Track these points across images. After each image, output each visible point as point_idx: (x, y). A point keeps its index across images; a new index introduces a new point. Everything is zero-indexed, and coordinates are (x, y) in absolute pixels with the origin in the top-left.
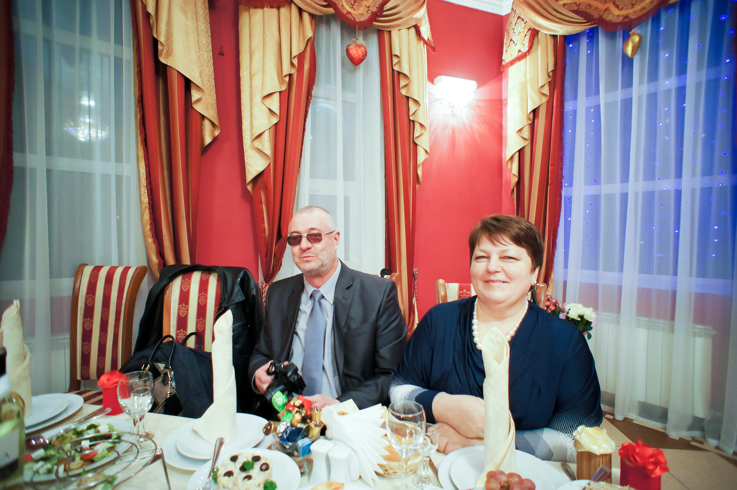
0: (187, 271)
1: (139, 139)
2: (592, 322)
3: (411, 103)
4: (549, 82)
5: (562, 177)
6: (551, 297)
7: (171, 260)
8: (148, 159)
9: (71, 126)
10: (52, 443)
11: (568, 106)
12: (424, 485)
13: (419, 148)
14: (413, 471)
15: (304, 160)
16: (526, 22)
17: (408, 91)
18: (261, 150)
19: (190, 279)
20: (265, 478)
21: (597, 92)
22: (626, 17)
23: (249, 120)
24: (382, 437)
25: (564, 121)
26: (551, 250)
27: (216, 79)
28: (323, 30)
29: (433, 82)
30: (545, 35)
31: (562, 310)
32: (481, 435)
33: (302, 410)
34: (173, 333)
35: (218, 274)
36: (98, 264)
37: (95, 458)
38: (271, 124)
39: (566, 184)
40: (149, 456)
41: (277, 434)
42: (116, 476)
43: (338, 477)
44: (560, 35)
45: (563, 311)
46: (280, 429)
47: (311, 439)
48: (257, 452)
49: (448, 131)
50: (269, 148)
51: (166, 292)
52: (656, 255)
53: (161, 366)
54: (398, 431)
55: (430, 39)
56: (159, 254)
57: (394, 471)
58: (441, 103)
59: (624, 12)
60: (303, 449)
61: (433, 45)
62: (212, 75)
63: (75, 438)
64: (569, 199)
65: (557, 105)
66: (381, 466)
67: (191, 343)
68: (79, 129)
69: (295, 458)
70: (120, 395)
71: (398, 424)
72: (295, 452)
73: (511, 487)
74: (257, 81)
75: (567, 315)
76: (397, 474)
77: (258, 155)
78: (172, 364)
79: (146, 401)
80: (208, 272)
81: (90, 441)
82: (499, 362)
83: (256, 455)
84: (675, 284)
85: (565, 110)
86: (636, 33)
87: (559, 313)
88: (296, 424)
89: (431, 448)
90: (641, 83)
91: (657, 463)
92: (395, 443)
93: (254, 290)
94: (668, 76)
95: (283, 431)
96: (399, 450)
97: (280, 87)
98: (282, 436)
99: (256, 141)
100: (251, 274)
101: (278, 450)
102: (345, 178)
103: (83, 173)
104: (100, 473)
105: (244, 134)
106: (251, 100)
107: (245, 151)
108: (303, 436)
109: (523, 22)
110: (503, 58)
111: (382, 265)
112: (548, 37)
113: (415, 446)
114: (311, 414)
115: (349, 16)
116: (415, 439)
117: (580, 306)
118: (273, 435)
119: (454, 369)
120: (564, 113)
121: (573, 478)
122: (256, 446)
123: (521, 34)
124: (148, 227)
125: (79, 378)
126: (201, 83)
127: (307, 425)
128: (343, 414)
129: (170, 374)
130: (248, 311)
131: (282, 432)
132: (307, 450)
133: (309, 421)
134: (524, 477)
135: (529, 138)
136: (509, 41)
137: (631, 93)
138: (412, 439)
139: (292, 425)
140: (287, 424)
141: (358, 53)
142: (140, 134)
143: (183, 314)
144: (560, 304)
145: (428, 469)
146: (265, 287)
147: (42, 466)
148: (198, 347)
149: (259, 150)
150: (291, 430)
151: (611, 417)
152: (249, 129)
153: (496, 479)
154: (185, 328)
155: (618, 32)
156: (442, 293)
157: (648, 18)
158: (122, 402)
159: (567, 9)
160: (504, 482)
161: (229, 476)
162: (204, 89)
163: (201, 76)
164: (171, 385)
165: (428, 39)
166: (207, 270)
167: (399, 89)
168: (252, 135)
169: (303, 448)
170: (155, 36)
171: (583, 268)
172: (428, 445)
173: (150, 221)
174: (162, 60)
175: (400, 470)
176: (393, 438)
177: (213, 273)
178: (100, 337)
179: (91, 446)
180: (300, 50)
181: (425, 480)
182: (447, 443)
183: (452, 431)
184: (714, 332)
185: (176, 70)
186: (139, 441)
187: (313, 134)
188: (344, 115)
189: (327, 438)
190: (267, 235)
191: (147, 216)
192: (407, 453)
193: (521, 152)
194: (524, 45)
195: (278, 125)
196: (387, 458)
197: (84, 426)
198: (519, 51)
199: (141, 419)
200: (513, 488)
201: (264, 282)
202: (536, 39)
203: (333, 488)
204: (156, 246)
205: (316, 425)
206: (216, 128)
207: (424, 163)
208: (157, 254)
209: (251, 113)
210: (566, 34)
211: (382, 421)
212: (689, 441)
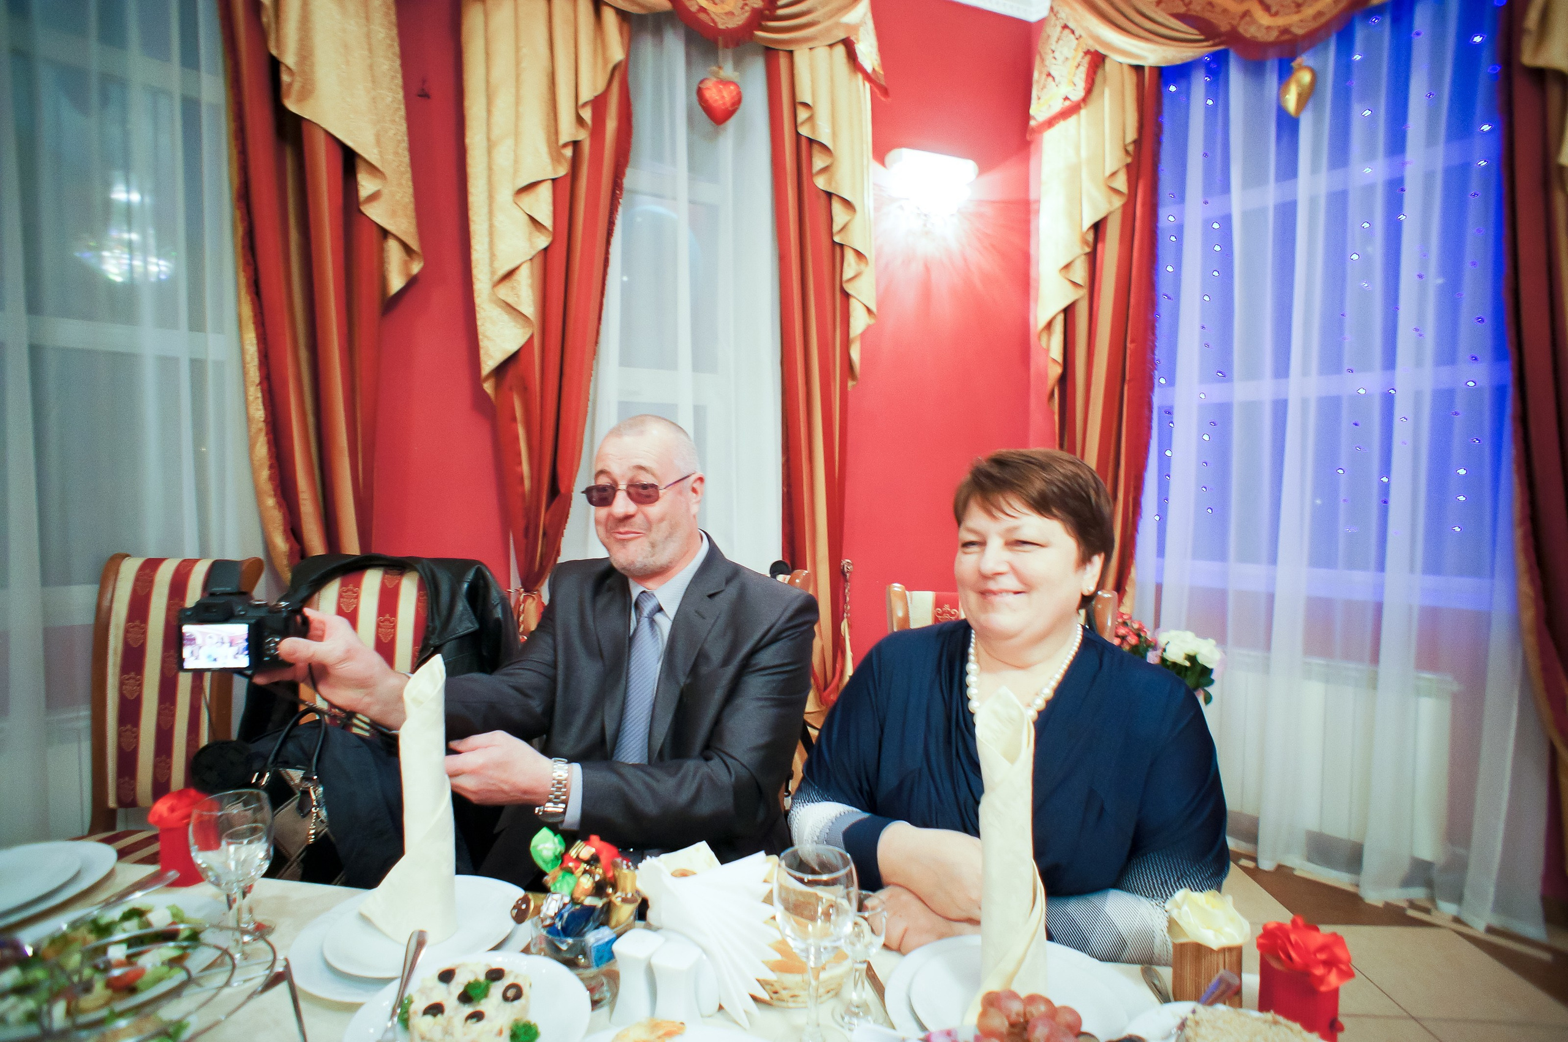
0: (353, 569)
1: (243, 281)
2: (1212, 669)
3: (837, 207)
4: (1127, 165)
5: (1153, 365)
6: (1130, 618)
7: (316, 546)
8: (263, 325)
9: (90, 248)
10: (40, 952)
11: (1167, 217)
12: (855, 1021)
13: (853, 302)
14: (832, 993)
16: (1080, 36)
17: (829, 181)
18: (514, 306)
19: (358, 585)
20: (513, 1017)
21: (1226, 188)
22: (1285, 31)
23: (486, 240)
24: (766, 923)
25: (1157, 249)
26: (1131, 518)
27: (412, 150)
28: (647, 46)
29: (883, 163)
30: (1118, 66)
31: (1153, 644)
32: (975, 914)
33: (596, 868)
35: (420, 574)
36: (153, 555)
37: (139, 983)
38: (534, 251)
39: (1162, 381)
40: (260, 975)
41: (542, 921)
42: (185, 1021)
43: (671, 1009)
44: (1151, 68)
45: (1155, 647)
46: (548, 909)
47: (616, 930)
48: (497, 960)
49: (916, 268)
50: (531, 303)
52: (1343, 528)
53: (296, 775)
54: (798, 909)
55: (876, 68)
56: (290, 533)
57: (792, 993)
58: (901, 207)
59: (1281, 21)
60: (598, 951)
61: (883, 82)
62: (404, 141)
63: (92, 941)
64: (1168, 412)
65: (1143, 213)
66: (763, 983)
68: (106, 254)
69: (581, 971)
70: (196, 843)
71: (801, 893)
72: (580, 957)
73: (1031, 1024)
74: (503, 156)
75: (1162, 654)
76: (799, 999)
77: (506, 317)
78: (318, 769)
79: (257, 853)
80: (399, 570)
81: (129, 946)
82: (1012, 759)
83: (495, 966)
84: (1380, 588)
85: (1159, 226)
86: (1304, 64)
87: (1147, 651)
88: (582, 898)
89: (871, 943)
90: (1315, 169)
91: (1331, 963)
92: (793, 936)
93: (499, 609)
94: (1370, 156)
95: (555, 914)
96: (802, 951)
97: (555, 170)
98: (552, 925)
99: (501, 286)
100: (493, 574)
101: (545, 955)
102: (697, 367)
103: (115, 354)
104: (147, 1016)
105: (475, 271)
106: (491, 197)
107: (477, 308)
108: (598, 924)
109: (1072, 36)
110: (1032, 112)
111: (775, 553)
112: (1126, 70)
113: (835, 941)
114: (614, 876)
115: (702, 16)
117: (1190, 635)
118: (532, 923)
119: (925, 770)
120: (1157, 229)
121: (1164, 998)
122: (496, 948)
123: (1070, 62)
124: (265, 473)
125: (112, 803)
126: (378, 157)
127: (605, 900)
128: (684, 874)
129: (315, 792)
130: (485, 654)
131: (553, 915)
132: (607, 954)
133: (610, 890)
134: (1057, 1003)
135: (1085, 283)
136: (1044, 76)
137: (1295, 192)
139: (574, 901)
140: (562, 899)
141: (723, 97)
144: (1148, 633)
145: (863, 987)
146: (524, 601)
147: (14, 1007)
149: (509, 305)
150: (571, 910)
151: (1250, 864)
152: (487, 260)
153: (1000, 1009)
155: (1269, 63)
156: (900, 613)
157: (1328, 35)
158: (201, 858)
159: (1164, 10)
160: (1018, 1015)
161: (435, 1015)
162: (387, 172)
163: (378, 142)
164: (318, 817)
165: (873, 70)
166: (396, 566)
167: (811, 175)
168: (493, 273)
169: (599, 949)
170: (274, 52)
171: (1195, 557)
172: (864, 936)
173: (268, 459)
174: (291, 105)
175: (805, 990)
176: (787, 927)
177: (409, 571)
178: (160, 714)
179: (129, 957)
180: (596, 89)
181: (857, 1010)
182: (906, 931)
183: (916, 905)
184: (1455, 687)
185: (322, 128)
186: (241, 942)
187: (626, 269)
188: (693, 230)
189: (649, 927)
190: (528, 490)
191: (262, 450)
192: (818, 952)
193: (1068, 312)
194: (1076, 86)
195: (549, 251)
196: (776, 967)
197: (116, 914)
198: (1066, 98)
199: (244, 895)
200: (1035, 1027)
201: (522, 590)
202: (1100, 73)
203: (661, 1032)
204: (284, 514)
205: (625, 900)
206: (414, 256)
207: (863, 335)
208: (285, 531)
209: (491, 226)
210: (1163, 65)
211: (767, 888)
212: (1403, 909)
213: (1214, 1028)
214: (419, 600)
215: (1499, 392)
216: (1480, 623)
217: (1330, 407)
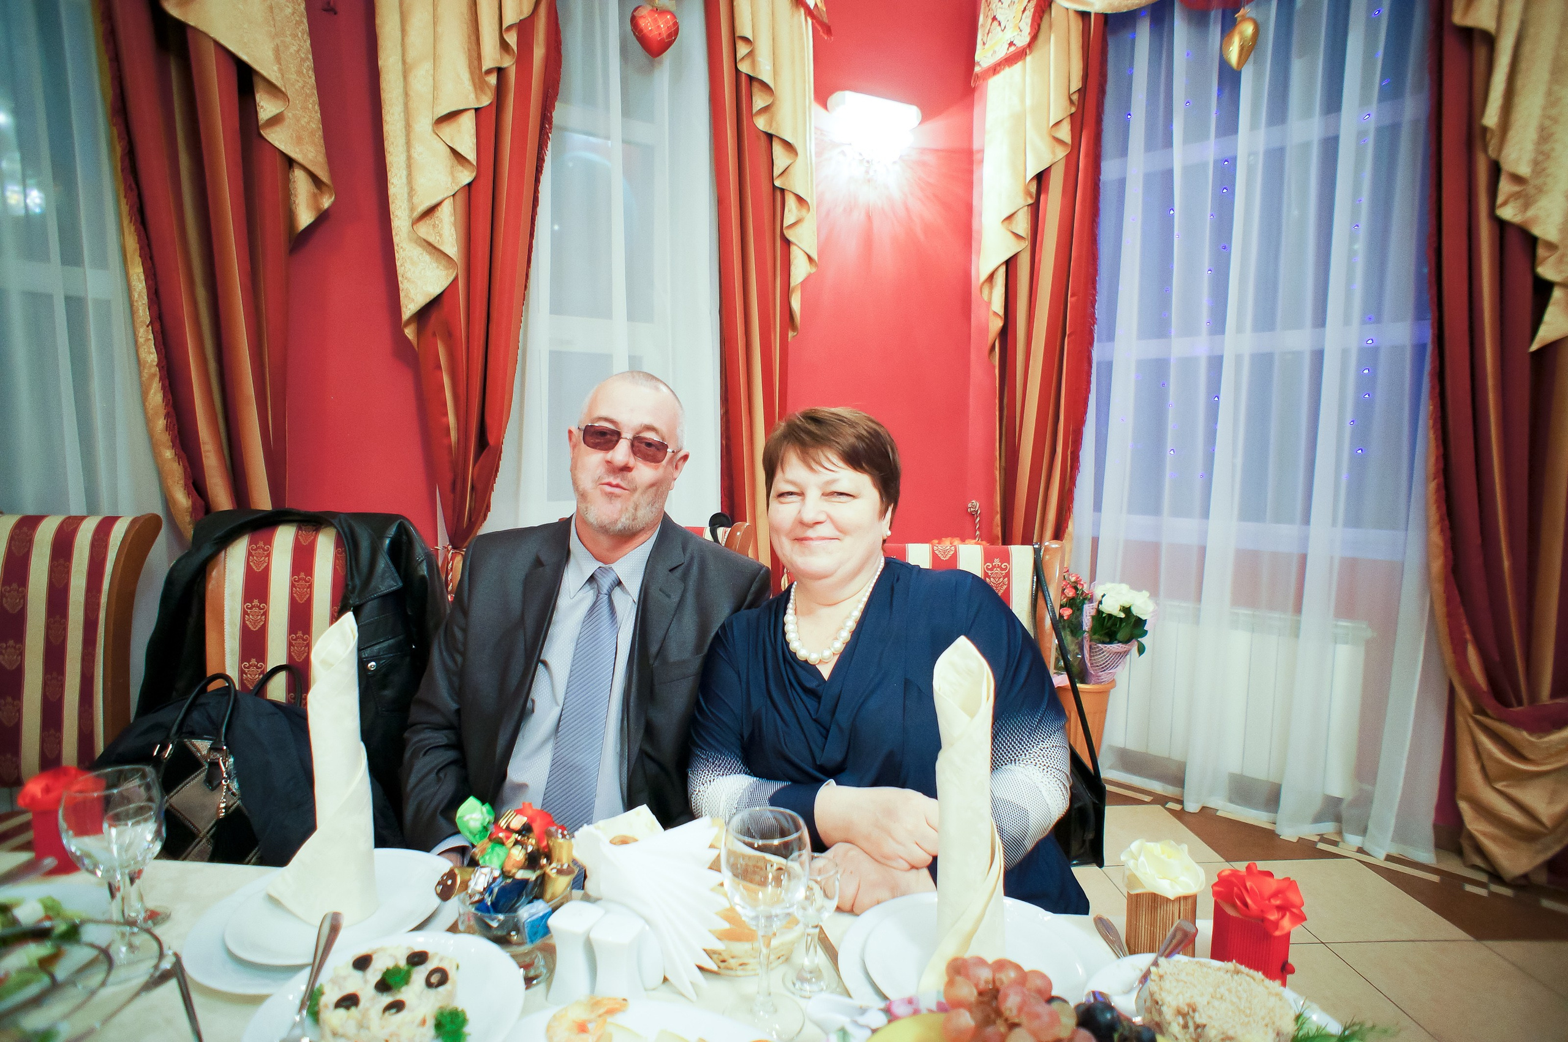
0: (263, 525)
1: (125, 209)
2: (1146, 620)
3: (778, 149)
4: (1071, 115)
5: (1093, 319)
6: (1068, 571)
7: (222, 499)
8: (151, 258)
11: (1109, 170)
12: (807, 987)
13: (794, 250)
14: (783, 959)
15: (538, 270)
17: (770, 122)
18: (436, 245)
19: (269, 542)
20: (438, 1005)
21: (1169, 143)
23: (404, 173)
24: (712, 890)
25: (1099, 201)
26: (1068, 474)
27: (318, 70)
29: (825, 105)
30: (1065, 11)
31: (1089, 597)
33: (528, 838)
34: (232, 670)
35: (338, 531)
36: (31, 511)
38: (457, 186)
39: (1101, 336)
41: (470, 897)
43: (612, 985)
44: (1096, 14)
45: (1091, 600)
46: (476, 884)
47: (550, 903)
48: (420, 942)
49: (858, 216)
50: (455, 242)
51: (210, 574)
53: (203, 746)
55: (819, 5)
56: (192, 487)
57: (741, 961)
58: (843, 153)
60: (532, 926)
61: (826, 20)
62: (308, 58)
64: (1108, 367)
65: (1086, 168)
66: (710, 953)
67: (278, 689)
69: (513, 948)
70: (68, 828)
72: (513, 933)
73: (1002, 992)
74: (420, 82)
75: (1099, 606)
76: (747, 967)
77: (427, 258)
78: (228, 739)
80: (314, 526)
82: (972, 715)
83: (418, 949)
84: (1305, 540)
85: (1102, 178)
86: (1248, 16)
87: (1083, 604)
88: (514, 871)
89: (823, 907)
90: (1254, 126)
91: (1283, 909)
92: (742, 903)
93: (424, 566)
94: (1307, 113)
95: (484, 889)
97: (477, 97)
98: (481, 901)
99: (421, 223)
100: (417, 529)
101: (475, 933)
102: (631, 317)
105: (392, 207)
106: (408, 127)
107: (396, 248)
108: (531, 898)
110: (977, 58)
111: (714, 505)
112: (1072, 15)
114: (548, 845)
116: (787, 891)
117: (1124, 587)
118: (459, 899)
120: (1101, 185)
121: (1119, 950)
122: (419, 927)
123: (1016, 5)
124: (160, 422)
126: (279, 75)
127: (538, 872)
128: (624, 841)
129: (224, 763)
130: (409, 613)
131: (482, 890)
132: (541, 928)
133: (544, 861)
134: (1027, 968)
135: (1027, 234)
136: (990, 20)
137: (1235, 147)
138: (781, 893)
139: (504, 874)
140: (492, 872)
141: (659, 27)
142: (126, 194)
143: (255, 623)
144: (1085, 586)
145: (816, 952)
146: (453, 559)
148: (294, 699)
149: (430, 244)
150: (501, 885)
151: (1177, 807)
152: (406, 195)
153: (967, 976)
154: (262, 656)
155: (1213, 13)
160: (987, 982)
161: (348, 1008)
162: (289, 94)
163: (278, 59)
164: (228, 789)
165: (816, 5)
166: (311, 522)
167: (751, 116)
168: (412, 209)
169: (533, 924)
171: (1130, 511)
172: (816, 901)
173: (165, 409)
174: (172, 9)
175: (755, 958)
177: (325, 527)
178: (45, 684)
180: (521, 12)
181: (809, 976)
182: (858, 890)
184: (1369, 634)
185: (210, 38)
187: (556, 216)
188: (628, 173)
189: (587, 898)
190: (455, 442)
191: (156, 396)
193: (1010, 264)
194: (1021, 31)
195: (473, 186)
196: (723, 936)
198: (1011, 44)
199: (132, 881)
200: (1006, 996)
201: (450, 546)
202: (1046, 18)
203: (602, 1011)
204: (184, 466)
205: (560, 872)
206: (324, 188)
207: (803, 283)
208: (186, 486)
209: (409, 158)
210: (1109, 12)
211: (714, 853)
212: (1315, 843)
213: (1178, 981)
214: (336, 558)
215: (1419, 349)
216: (1395, 572)
217: (1263, 363)
